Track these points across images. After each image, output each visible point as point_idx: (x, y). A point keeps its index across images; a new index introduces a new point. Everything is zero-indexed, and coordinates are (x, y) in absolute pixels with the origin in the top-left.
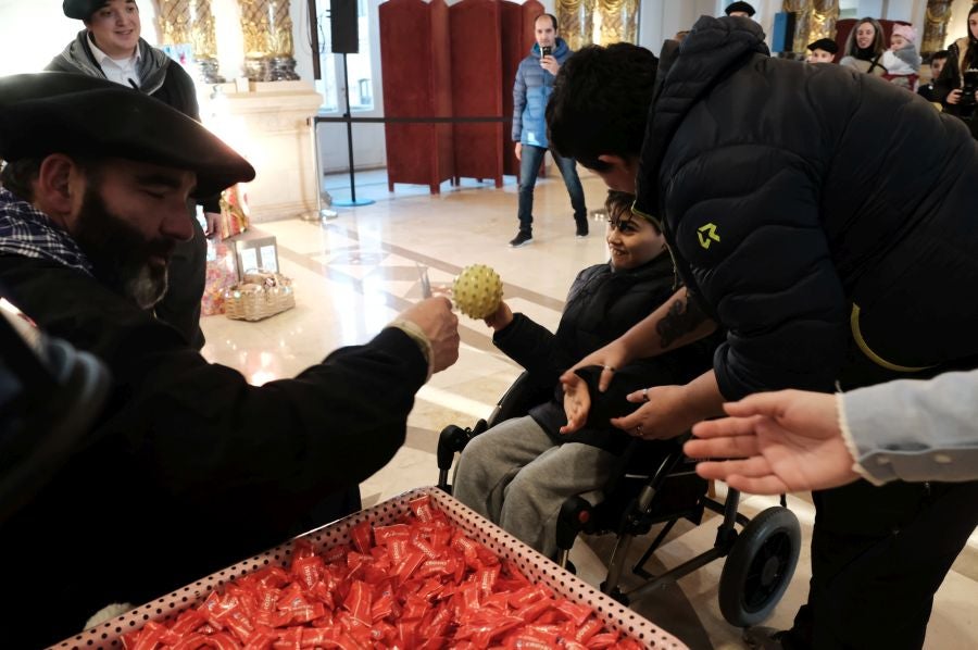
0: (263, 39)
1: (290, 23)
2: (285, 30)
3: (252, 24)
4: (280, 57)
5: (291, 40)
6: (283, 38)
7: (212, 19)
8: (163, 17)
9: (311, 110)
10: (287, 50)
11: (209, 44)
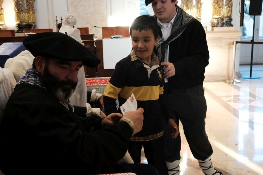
0: (220, 11)
1: (232, 5)
2: (229, 7)
3: (216, 5)
4: (226, 17)
5: (231, 11)
6: (228, 10)
7: (201, 4)
8: (184, 4)
9: (236, 38)
10: (229, 14)
11: (198, 13)
